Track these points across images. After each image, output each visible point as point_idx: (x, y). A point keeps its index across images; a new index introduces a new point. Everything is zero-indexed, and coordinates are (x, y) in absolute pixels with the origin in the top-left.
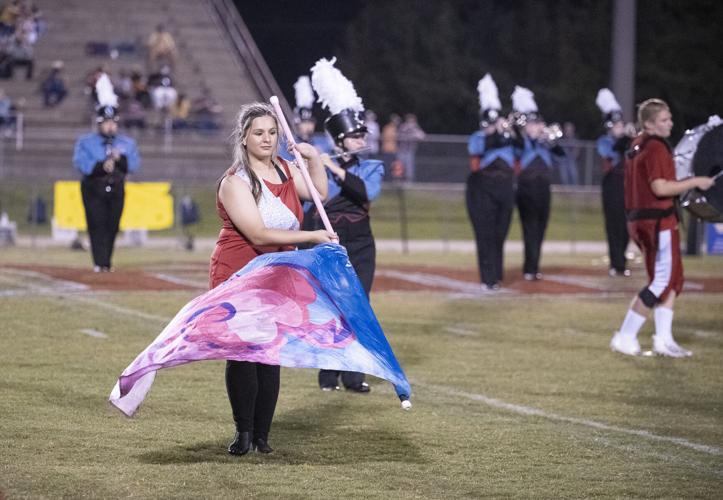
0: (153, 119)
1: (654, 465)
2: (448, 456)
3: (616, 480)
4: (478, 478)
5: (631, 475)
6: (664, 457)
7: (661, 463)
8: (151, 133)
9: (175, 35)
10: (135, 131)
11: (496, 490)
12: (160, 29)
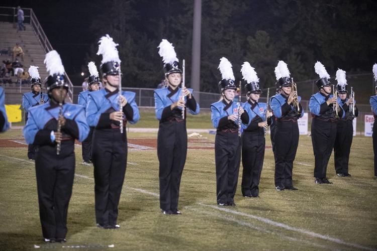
0: (15, 80)
1: (203, 216)
2: (125, 213)
3: (190, 222)
4: (136, 222)
5: (195, 220)
6: (208, 213)
7: (207, 216)
8: (14, 85)
9: (24, 47)
10: (7, 84)
11: (143, 227)
12: (17, 45)
